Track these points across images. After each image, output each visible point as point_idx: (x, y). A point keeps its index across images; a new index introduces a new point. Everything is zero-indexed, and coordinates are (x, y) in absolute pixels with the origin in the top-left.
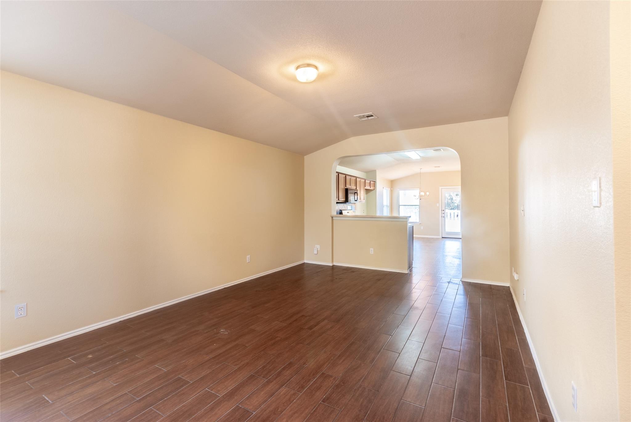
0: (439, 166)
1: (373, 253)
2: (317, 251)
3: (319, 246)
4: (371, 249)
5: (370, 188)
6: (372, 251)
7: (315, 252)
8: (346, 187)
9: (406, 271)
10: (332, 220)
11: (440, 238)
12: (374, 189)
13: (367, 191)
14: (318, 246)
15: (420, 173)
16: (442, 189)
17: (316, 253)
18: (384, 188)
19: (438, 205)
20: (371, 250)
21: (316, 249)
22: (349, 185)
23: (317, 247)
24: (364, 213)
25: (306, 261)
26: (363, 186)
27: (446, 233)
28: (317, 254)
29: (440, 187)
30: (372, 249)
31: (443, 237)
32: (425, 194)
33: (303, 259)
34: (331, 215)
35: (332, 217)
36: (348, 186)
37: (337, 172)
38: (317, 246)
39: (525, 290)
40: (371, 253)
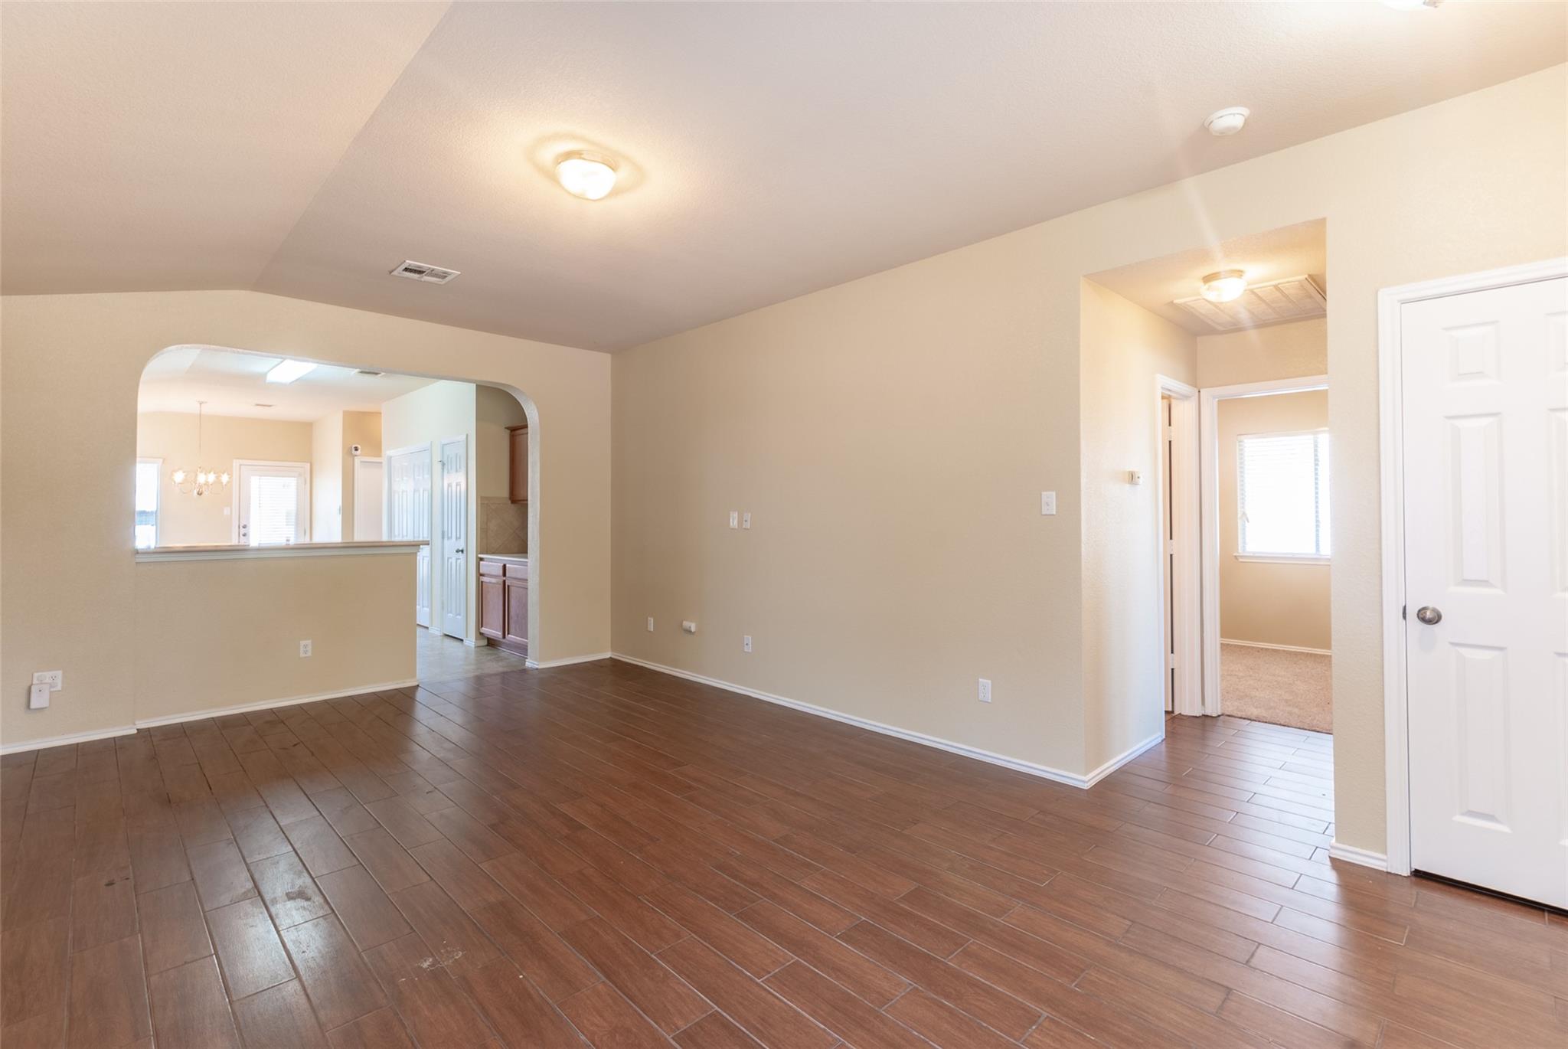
1: (309, 654)
2: (51, 694)
3: (58, 673)
4: (303, 643)
7: (41, 702)
9: (411, 683)
14: (53, 676)
15: (200, 414)
16: (241, 465)
17: (45, 704)
19: (227, 511)
20: (305, 646)
21: (45, 687)
23: (48, 680)
29: (235, 461)
30: (309, 642)
38: (48, 674)
39: (748, 639)
40: (302, 655)
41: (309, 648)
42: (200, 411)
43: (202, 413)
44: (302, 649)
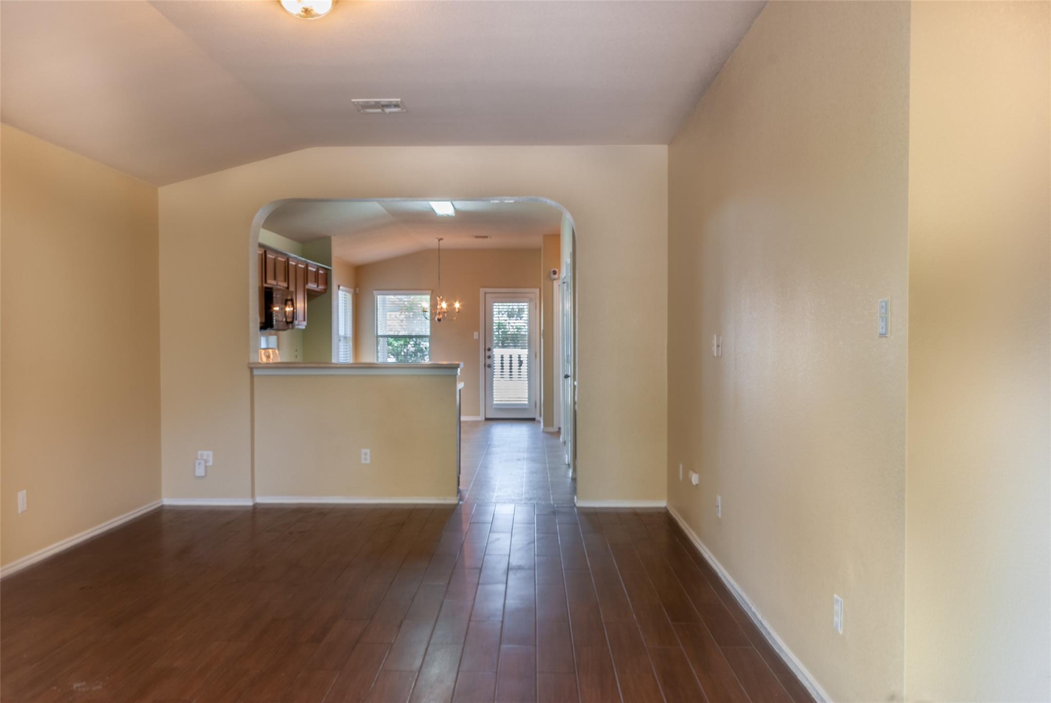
0: (486, 235)
1: (368, 461)
2: (206, 467)
3: (211, 453)
4: (363, 451)
5: (318, 286)
6: (366, 456)
7: (200, 471)
8: (266, 282)
9: (452, 500)
10: (252, 376)
11: (482, 421)
12: (325, 290)
13: (311, 296)
14: (208, 455)
15: (439, 249)
16: (485, 293)
17: (203, 474)
18: (341, 287)
19: (476, 335)
20: (366, 454)
21: (203, 462)
22: (273, 278)
23: (205, 457)
24: (296, 357)
25: (167, 501)
26: (302, 283)
27: (494, 407)
28: (205, 476)
29: (481, 289)
30: (368, 451)
31: (487, 419)
32: (450, 305)
33: (159, 496)
34: (249, 363)
35: (251, 369)
36: (271, 282)
37: (261, 246)
38: (205, 453)
39: (719, 498)
40: (363, 462)
41: (368, 457)
42: (439, 247)
43: (441, 247)
44: (363, 456)
